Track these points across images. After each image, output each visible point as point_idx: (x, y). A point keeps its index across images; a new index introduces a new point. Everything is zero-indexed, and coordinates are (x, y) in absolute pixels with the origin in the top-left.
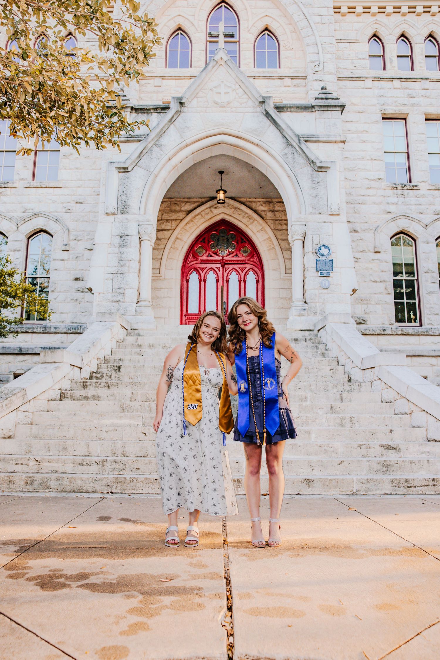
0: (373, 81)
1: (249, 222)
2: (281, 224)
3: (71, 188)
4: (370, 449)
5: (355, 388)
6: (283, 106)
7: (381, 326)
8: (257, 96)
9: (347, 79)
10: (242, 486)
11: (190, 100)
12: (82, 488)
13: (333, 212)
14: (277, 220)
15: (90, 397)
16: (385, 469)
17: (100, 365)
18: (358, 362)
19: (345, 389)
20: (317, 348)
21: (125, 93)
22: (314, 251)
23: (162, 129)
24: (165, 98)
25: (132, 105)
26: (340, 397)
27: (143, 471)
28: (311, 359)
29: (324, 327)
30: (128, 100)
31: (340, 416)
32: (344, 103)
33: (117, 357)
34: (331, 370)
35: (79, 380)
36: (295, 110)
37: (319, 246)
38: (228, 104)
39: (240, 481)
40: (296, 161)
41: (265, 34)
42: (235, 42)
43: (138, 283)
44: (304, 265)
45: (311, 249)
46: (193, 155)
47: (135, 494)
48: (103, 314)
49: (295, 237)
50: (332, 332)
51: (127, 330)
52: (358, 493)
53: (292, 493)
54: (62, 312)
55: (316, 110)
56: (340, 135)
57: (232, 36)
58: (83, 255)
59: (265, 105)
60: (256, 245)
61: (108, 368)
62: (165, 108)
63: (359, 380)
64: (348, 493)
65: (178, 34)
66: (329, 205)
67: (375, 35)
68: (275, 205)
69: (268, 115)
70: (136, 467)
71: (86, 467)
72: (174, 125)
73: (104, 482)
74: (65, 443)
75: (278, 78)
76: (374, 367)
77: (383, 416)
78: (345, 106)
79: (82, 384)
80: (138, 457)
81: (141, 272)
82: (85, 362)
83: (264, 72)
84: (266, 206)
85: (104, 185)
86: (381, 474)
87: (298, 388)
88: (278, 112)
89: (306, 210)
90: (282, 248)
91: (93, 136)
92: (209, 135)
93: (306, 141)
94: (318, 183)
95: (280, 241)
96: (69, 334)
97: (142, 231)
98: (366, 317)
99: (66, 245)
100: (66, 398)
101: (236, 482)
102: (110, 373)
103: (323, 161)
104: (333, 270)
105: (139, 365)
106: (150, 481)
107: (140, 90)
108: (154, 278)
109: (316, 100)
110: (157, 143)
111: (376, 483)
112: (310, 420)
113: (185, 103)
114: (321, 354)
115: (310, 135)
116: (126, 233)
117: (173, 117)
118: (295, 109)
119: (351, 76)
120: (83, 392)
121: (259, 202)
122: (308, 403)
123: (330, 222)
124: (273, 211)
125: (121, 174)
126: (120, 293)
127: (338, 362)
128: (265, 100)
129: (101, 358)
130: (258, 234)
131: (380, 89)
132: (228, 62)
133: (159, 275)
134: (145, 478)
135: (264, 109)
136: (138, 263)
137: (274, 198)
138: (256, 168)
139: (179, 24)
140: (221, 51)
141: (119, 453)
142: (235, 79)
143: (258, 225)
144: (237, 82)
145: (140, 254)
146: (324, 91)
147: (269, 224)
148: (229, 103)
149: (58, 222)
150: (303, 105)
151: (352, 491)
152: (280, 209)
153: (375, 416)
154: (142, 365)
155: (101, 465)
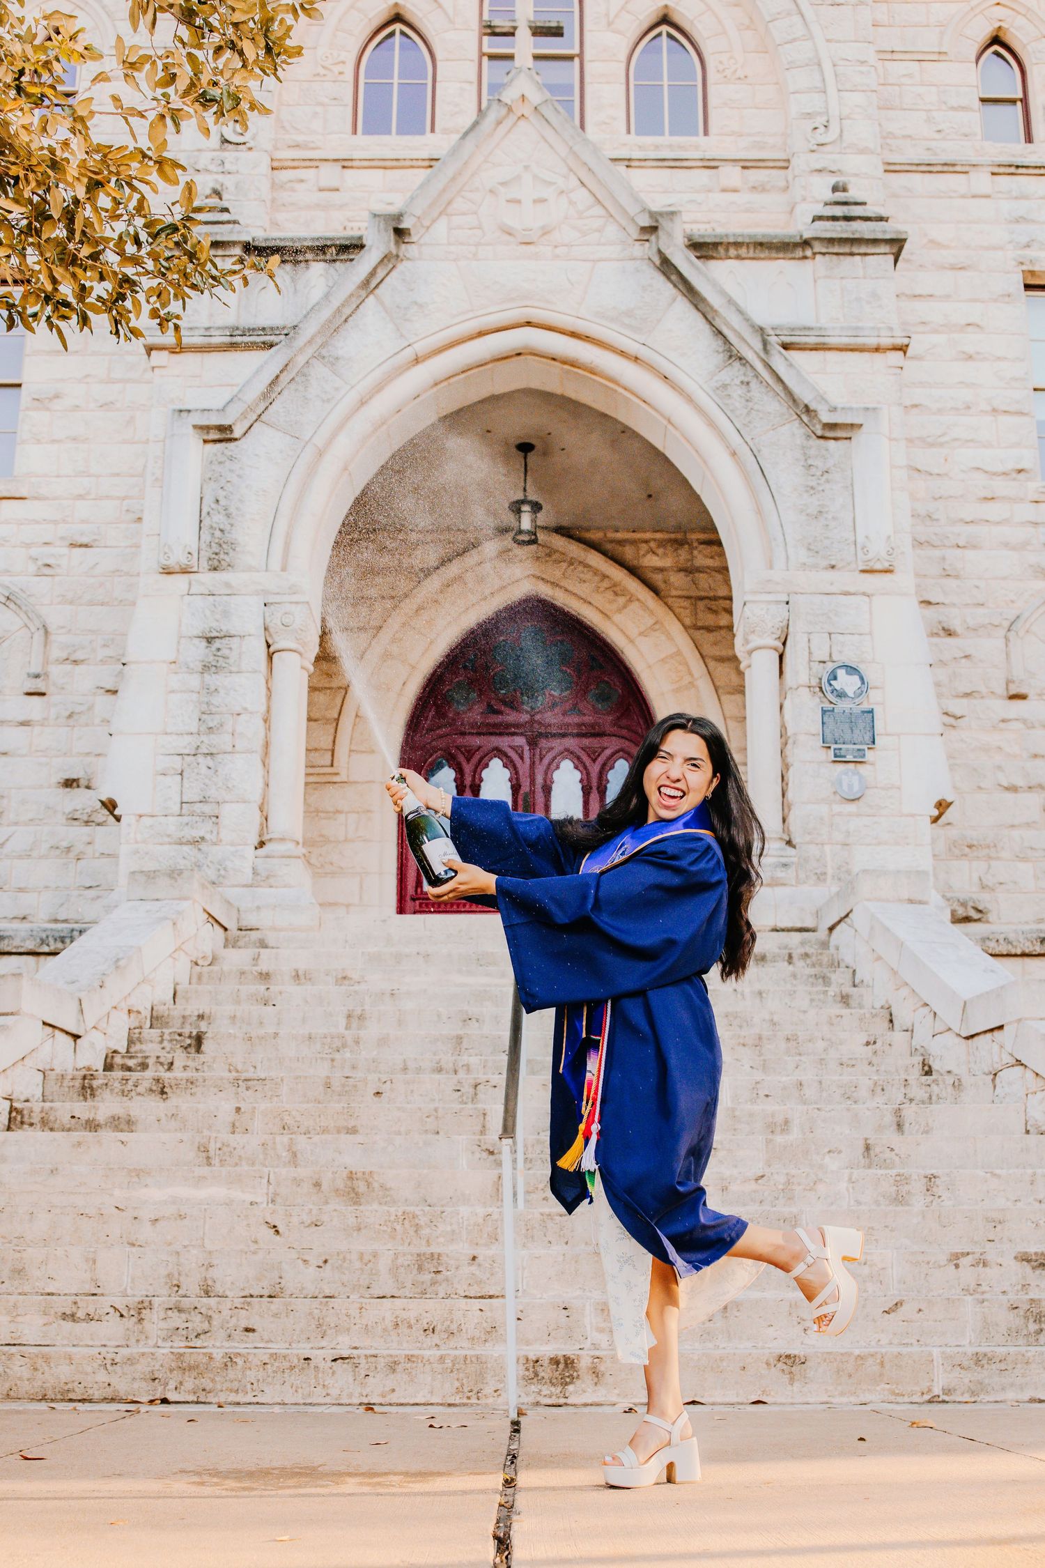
0: (993, 174)
1: (614, 606)
2: (715, 612)
3: (55, 499)
4: (987, 1270)
5: (944, 1094)
6: (714, 240)
7: (1035, 927)
8: (633, 210)
9: (914, 168)
10: (578, 1377)
11: (426, 223)
12: (70, 1386)
13: (871, 564)
14: (702, 598)
15: (102, 1122)
16: (1033, 1327)
17: (137, 1031)
18: (951, 1017)
19: (910, 1096)
20: (825, 980)
21: (225, 204)
22: (814, 682)
23: (338, 311)
24: (350, 225)
25: (246, 238)
26: (895, 1119)
27: (266, 1338)
28: (805, 1012)
29: (847, 916)
30: (235, 222)
31: (894, 1172)
32: (900, 233)
33: (193, 1008)
34: (868, 1044)
35: (70, 1072)
36: (751, 254)
37: (830, 666)
38: (544, 234)
39: (573, 1362)
40: (756, 407)
41: (660, 35)
42: (570, 58)
43: (260, 784)
44: (783, 727)
45: (804, 678)
46: (435, 389)
47: (238, 1404)
48: (149, 877)
49: (756, 641)
50: (872, 928)
51: (226, 929)
52: (947, 1398)
53: (739, 1400)
54: (22, 885)
55: (815, 254)
56: (891, 329)
57: (557, 32)
58: (91, 708)
59: (658, 238)
60: (636, 676)
61: (161, 1042)
62: (350, 248)
63: (955, 1071)
64: (916, 1398)
65: (392, 34)
66: (860, 539)
67: (996, 40)
68: (695, 552)
69: (666, 266)
70: (244, 1324)
71: (84, 1324)
72: (377, 298)
73: (142, 1367)
74: (19, 1255)
75: (700, 164)
76: (1001, 1027)
77: (1030, 1171)
78: (905, 240)
79: (78, 1083)
80: (252, 1296)
81: (272, 749)
82: (90, 1020)
83: (657, 147)
84: (665, 554)
85: (157, 479)
86: (1021, 1341)
87: (762, 1093)
88: (698, 258)
89: (787, 557)
90: (718, 684)
91: (105, 297)
92: (484, 328)
93: (786, 347)
94: (826, 475)
95: (712, 664)
96: (42, 958)
97: (275, 623)
98: (984, 900)
99: (37, 676)
100: (26, 1126)
101: (561, 1366)
102: (170, 1056)
103: (840, 406)
104: (874, 742)
105: (262, 1032)
106: (286, 1364)
107: (273, 200)
108: (312, 779)
109: (817, 223)
110: (324, 352)
111: (1003, 1366)
112: (799, 1184)
113: (412, 232)
114: (839, 999)
115: (800, 329)
116: (224, 628)
117: (373, 273)
118: (751, 251)
119: (927, 158)
120: (82, 1109)
121: (646, 542)
122: (795, 1135)
123: (864, 594)
124: (689, 570)
125: (209, 446)
126: (203, 815)
127: (891, 1021)
128: (657, 221)
129: (141, 1009)
130: (644, 644)
131: (1016, 198)
132: (543, 110)
133: (329, 770)
134: (271, 1355)
135: (655, 250)
136: (262, 723)
137: (693, 531)
138: (634, 432)
139: (396, 5)
140: (522, 75)
141: (191, 1285)
142: (564, 161)
143: (641, 612)
144: (571, 170)
145: (269, 697)
146: (840, 196)
147: (677, 610)
148: (546, 232)
149: (12, 605)
150: (776, 236)
151: (930, 1391)
152: (710, 562)
153: (1002, 1172)
154: (271, 1030)
155: (134, 1319)
